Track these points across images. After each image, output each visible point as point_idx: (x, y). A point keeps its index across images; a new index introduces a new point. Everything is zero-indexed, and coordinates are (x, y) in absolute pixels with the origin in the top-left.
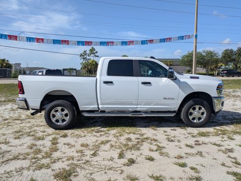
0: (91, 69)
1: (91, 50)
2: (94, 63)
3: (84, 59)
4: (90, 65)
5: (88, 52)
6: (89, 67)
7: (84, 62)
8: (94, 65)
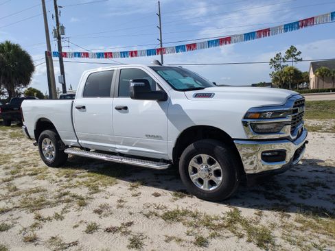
0: (286, 81)
1: (289, 52)
2: (292, 72)
3: (277, 66)
4: (284, 76)
5: (283, 55)
6: (283, 79)
7: (275, 72)
8: (291, 75)
